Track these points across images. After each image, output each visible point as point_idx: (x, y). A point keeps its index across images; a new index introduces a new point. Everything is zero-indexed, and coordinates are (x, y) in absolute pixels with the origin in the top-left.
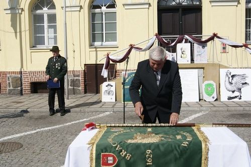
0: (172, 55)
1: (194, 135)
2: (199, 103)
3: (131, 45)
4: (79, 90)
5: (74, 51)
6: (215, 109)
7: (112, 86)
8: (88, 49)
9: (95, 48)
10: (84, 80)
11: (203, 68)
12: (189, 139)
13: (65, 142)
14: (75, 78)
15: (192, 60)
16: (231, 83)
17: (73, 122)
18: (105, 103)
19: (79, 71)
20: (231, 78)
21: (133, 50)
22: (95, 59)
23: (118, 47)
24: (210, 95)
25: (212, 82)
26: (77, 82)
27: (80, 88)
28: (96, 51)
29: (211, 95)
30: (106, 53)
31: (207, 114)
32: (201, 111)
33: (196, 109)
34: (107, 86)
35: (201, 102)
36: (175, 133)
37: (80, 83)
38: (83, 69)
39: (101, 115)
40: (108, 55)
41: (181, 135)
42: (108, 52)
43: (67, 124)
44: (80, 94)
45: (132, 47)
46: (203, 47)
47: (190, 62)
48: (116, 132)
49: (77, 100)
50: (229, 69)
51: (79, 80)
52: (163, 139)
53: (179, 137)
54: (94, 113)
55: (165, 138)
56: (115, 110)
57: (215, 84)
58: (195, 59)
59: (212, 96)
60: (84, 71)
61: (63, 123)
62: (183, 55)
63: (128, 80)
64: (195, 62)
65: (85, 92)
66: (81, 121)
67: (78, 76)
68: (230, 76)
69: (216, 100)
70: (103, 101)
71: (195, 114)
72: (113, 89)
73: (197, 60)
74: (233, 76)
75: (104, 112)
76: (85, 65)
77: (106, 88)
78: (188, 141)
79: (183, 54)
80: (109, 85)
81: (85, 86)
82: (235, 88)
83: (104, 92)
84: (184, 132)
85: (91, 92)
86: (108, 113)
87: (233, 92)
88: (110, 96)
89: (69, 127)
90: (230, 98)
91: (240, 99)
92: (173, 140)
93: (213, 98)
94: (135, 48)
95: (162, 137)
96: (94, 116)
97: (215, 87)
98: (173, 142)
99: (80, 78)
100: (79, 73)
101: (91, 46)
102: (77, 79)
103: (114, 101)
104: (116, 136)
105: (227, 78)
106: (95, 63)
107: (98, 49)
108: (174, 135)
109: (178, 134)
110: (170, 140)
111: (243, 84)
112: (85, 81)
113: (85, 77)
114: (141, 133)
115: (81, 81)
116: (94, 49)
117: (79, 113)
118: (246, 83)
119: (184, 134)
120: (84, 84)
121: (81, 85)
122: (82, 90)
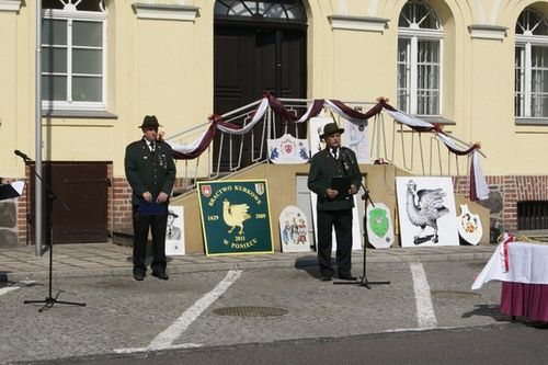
3: (213, 117)
4: (13, 234)
7: (176, 217)
10: (27, 205)
14: (2, 201)
16: (418, 209)
20: (417, 198)
23: (116, 118)
24: (381, 234)
26: (6, 213)
27: (16, 230)
29: (383, 234)
37: (14, 214)
38: (24, 175)
44: (15, 245)
46: (361, 128)
50: (412, 178)
51: (13, 205)
59: (385, 237)
60: (26, 180)
63: (213, 200)
68: (415, 193)
74: (421, 193)
80: (169, 214)
82: (425, 220)
87: (423, 227)
90: (418, 241)
91: (436, 241)
93: (388, 240)
97: (389, 216)
99: (16, 202)
102: (6, 204)
105: (411, 197)
111: (439, 210)
115: (18, 209)
118: (443, 208)
121: (18, 219)
122: (21, 234)
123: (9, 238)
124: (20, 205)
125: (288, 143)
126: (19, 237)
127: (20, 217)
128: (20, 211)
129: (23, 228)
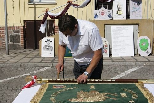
0: (109, 12)
1: (139, 93)
2: (135, 57)
3: (69, 2)
4: (19, 45)
5: (14, 8)
6: (149, 63)
7: (51, 42)
8: (27, 6)
9: (34, 4)
10: (24, 35)
11: (138, 24)
12: (134, 98)
13: (6, 98)
14: (15, 34)
15: (128, 16)
17: (14, 78)
18: (44, 58)
19: (19, 27)
21: (71, 7)
22: (34, 16)
23: (56, 4)
24: (144, 50)
25: (146, 38)
26: (17, 38)
27: (20, 44)
28: (35, 7)
30: (45, 9)
31: (143, 68)
32: (136, 65)
33: (132, 63)
34: (46, 42)
35: (136, 57)
36: (119, 90)
37: (19, 38)
38: (23, 25)
39: (41, 70)
40: (47, 11)
41: (125, 92)
42: (46, 8)
43: (8, 79)
44: (20, 49)
45: (70, 4)
47: (125, 18)
48: (58, 90)
49: (17, 56)
51: (19, 35)
52: (107, 97)
53: (124, 95)
54: (34, 68)
55: (110, 96)
56: (54, 64)
57: (149, 39)
58: (130, 15)
59: (146, 51)
60: (24, 26)
61: (3, 79)
62: (119, 12)
64: (131, 18)
65: (25, 48)
66: (21, 76)
67: (18, 32)
69: (150, 55)
70: (42, 56)
71: (131, 68)
72: (52, 44)
73: (132, 17)
75: (44, 67)
76: (25, 21)
77: (46, 44)
78: (134, 100)
79: (118, 10)
80: (48, 40)
81: (25, 41)
83: (44, 48)
84: (128, 90)
85: (31, 47)
86: (47, 68)
88: (49, 52)
89: (9, 82)
92: (118, 99)
93: (147, 52)
94: (73, 4)
95: (106, 95)
96: (33, 71)
97: (149, 42)
98: (119, 100)
99: (20, 34)
100: (19, 28)
101: (30, 2)
102: (16, 35)
103: (54, 56)
104: (59, 94)
106: (34, 19)
107: (37, 6)
108: (119, 93)
109: (122, 92)
110: (115, 99)
112: (24, 37)
113: (24, 33)
114: (84, 90)
115: (20, 37)
116: (33, 6)
117: (19, 68)
119: (129, 91)
120: (24, 39)
121: (21, 40)
122: (22, 45)
123: (18, 46)
124: (21, 35)
125: (103, 11)
126: (21, 46)
127: (21, 39)
128: (21, 37)
129: (23, 43)
